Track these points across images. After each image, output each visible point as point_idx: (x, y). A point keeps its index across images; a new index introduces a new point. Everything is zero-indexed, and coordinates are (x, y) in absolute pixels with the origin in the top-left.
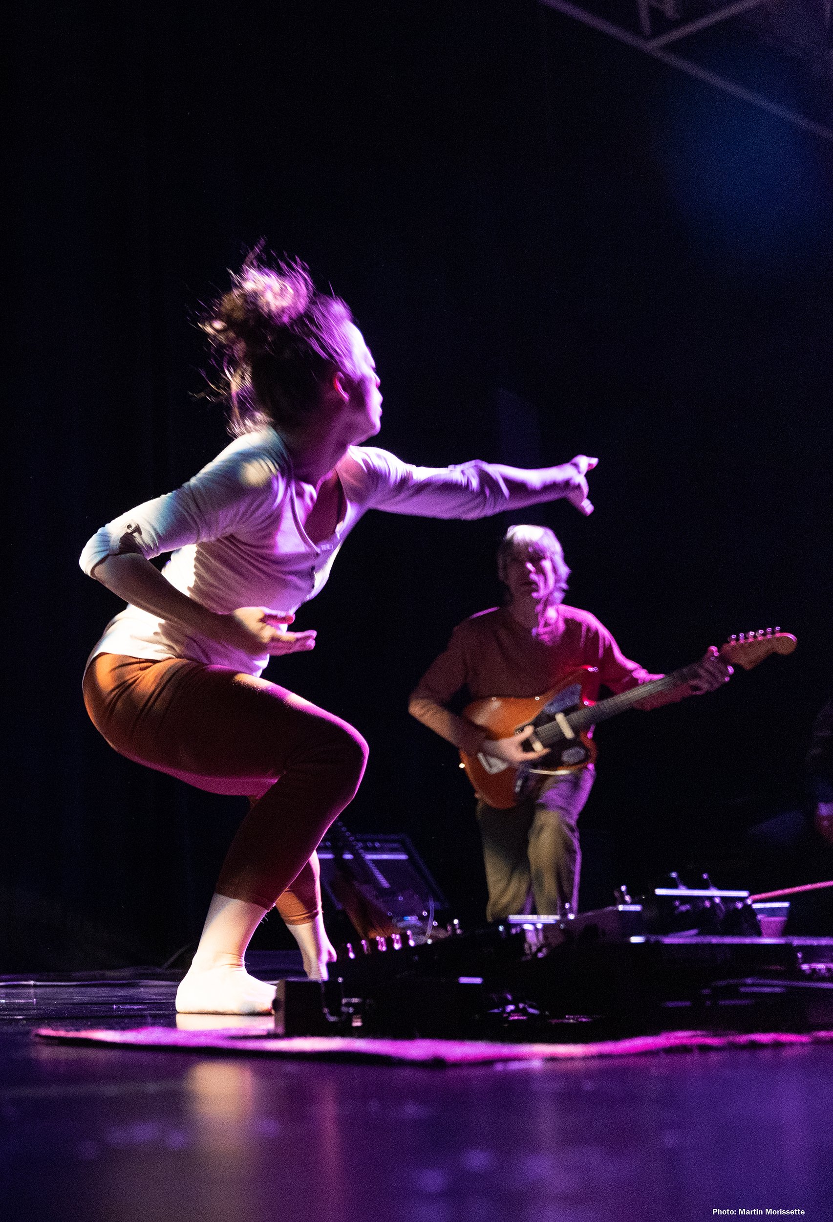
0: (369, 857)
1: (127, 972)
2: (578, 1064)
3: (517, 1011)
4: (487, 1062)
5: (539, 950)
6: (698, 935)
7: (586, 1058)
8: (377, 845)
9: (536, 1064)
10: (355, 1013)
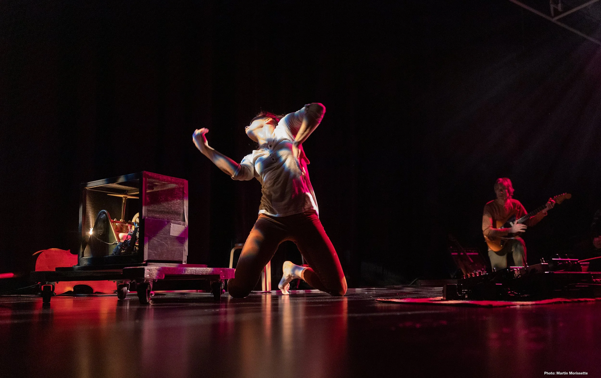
0: (468, 254)
1: (400, 286)
2: (530, 307)
3: (511, 293)
4: (504, 306)
5: (518, 276)
6: (564, 271)
7: (532, 305)
8: (470, 251)
9: (518, 307)
10: (466, 294)
